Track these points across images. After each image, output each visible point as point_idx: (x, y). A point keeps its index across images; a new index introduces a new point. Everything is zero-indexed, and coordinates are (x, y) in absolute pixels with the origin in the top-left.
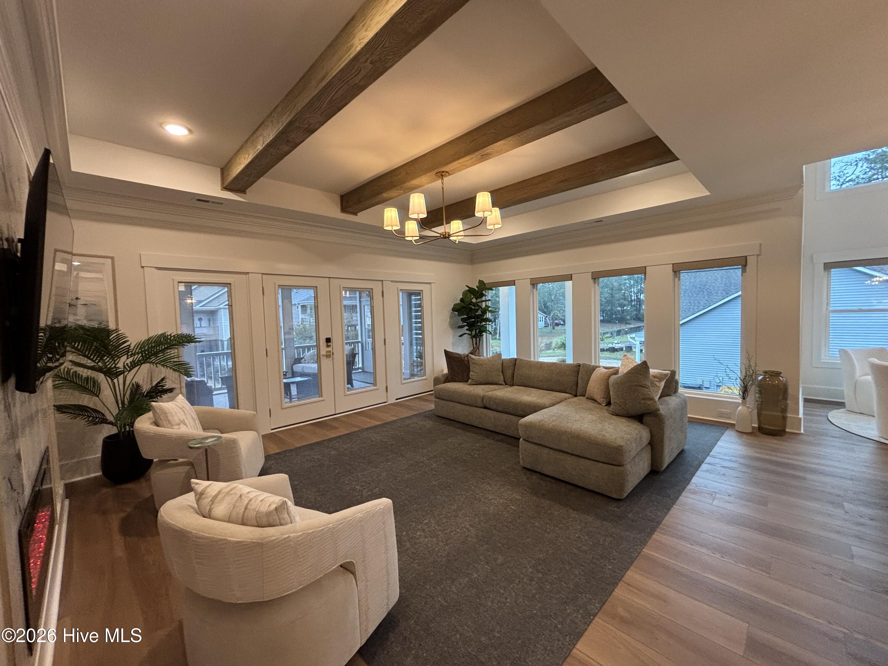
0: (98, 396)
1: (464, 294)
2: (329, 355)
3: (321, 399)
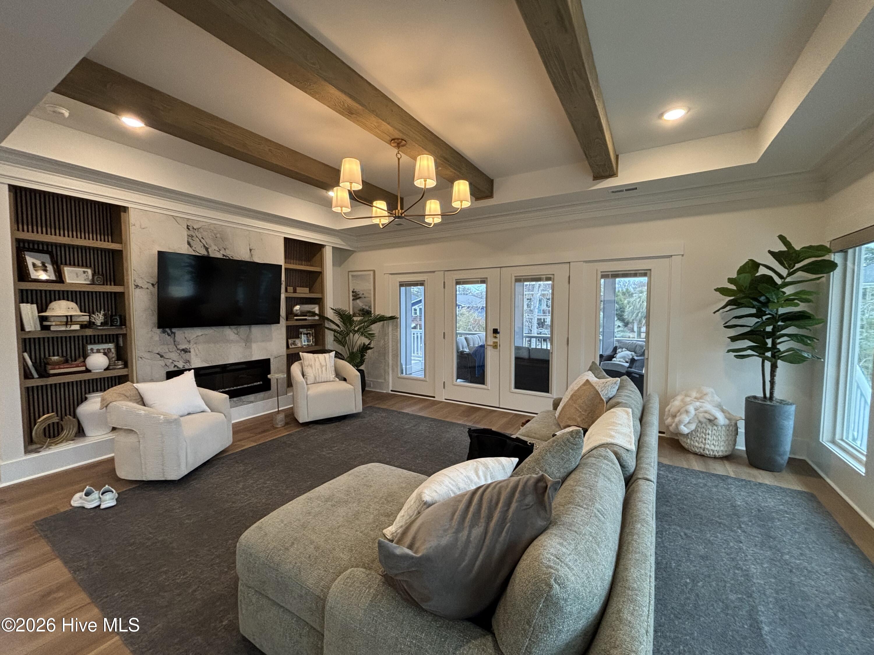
2: (495, 346)
3: (483, 386)
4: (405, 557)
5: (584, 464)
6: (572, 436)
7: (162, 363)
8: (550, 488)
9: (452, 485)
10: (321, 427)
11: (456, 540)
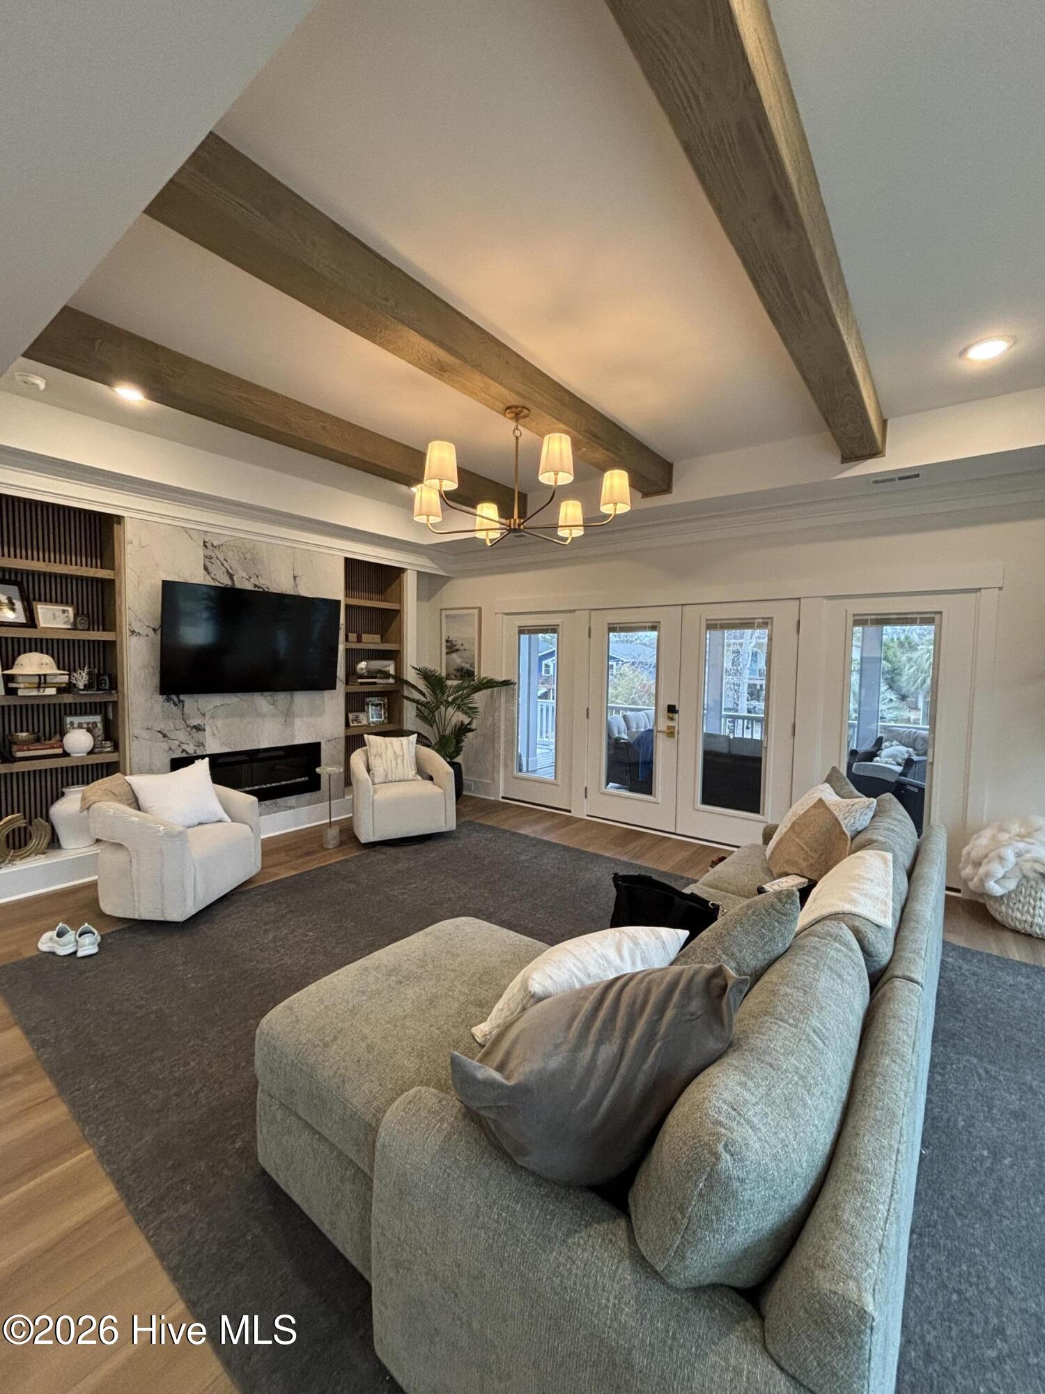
2: (671, 733)
3: (651, 799)
4: (490, 1084)
5: (799, 947)
6: (780, 900)
7: (165, 746)
8: (731, 989)
9: (579, 969)
10: (391, 851)
11: (572, 1061)
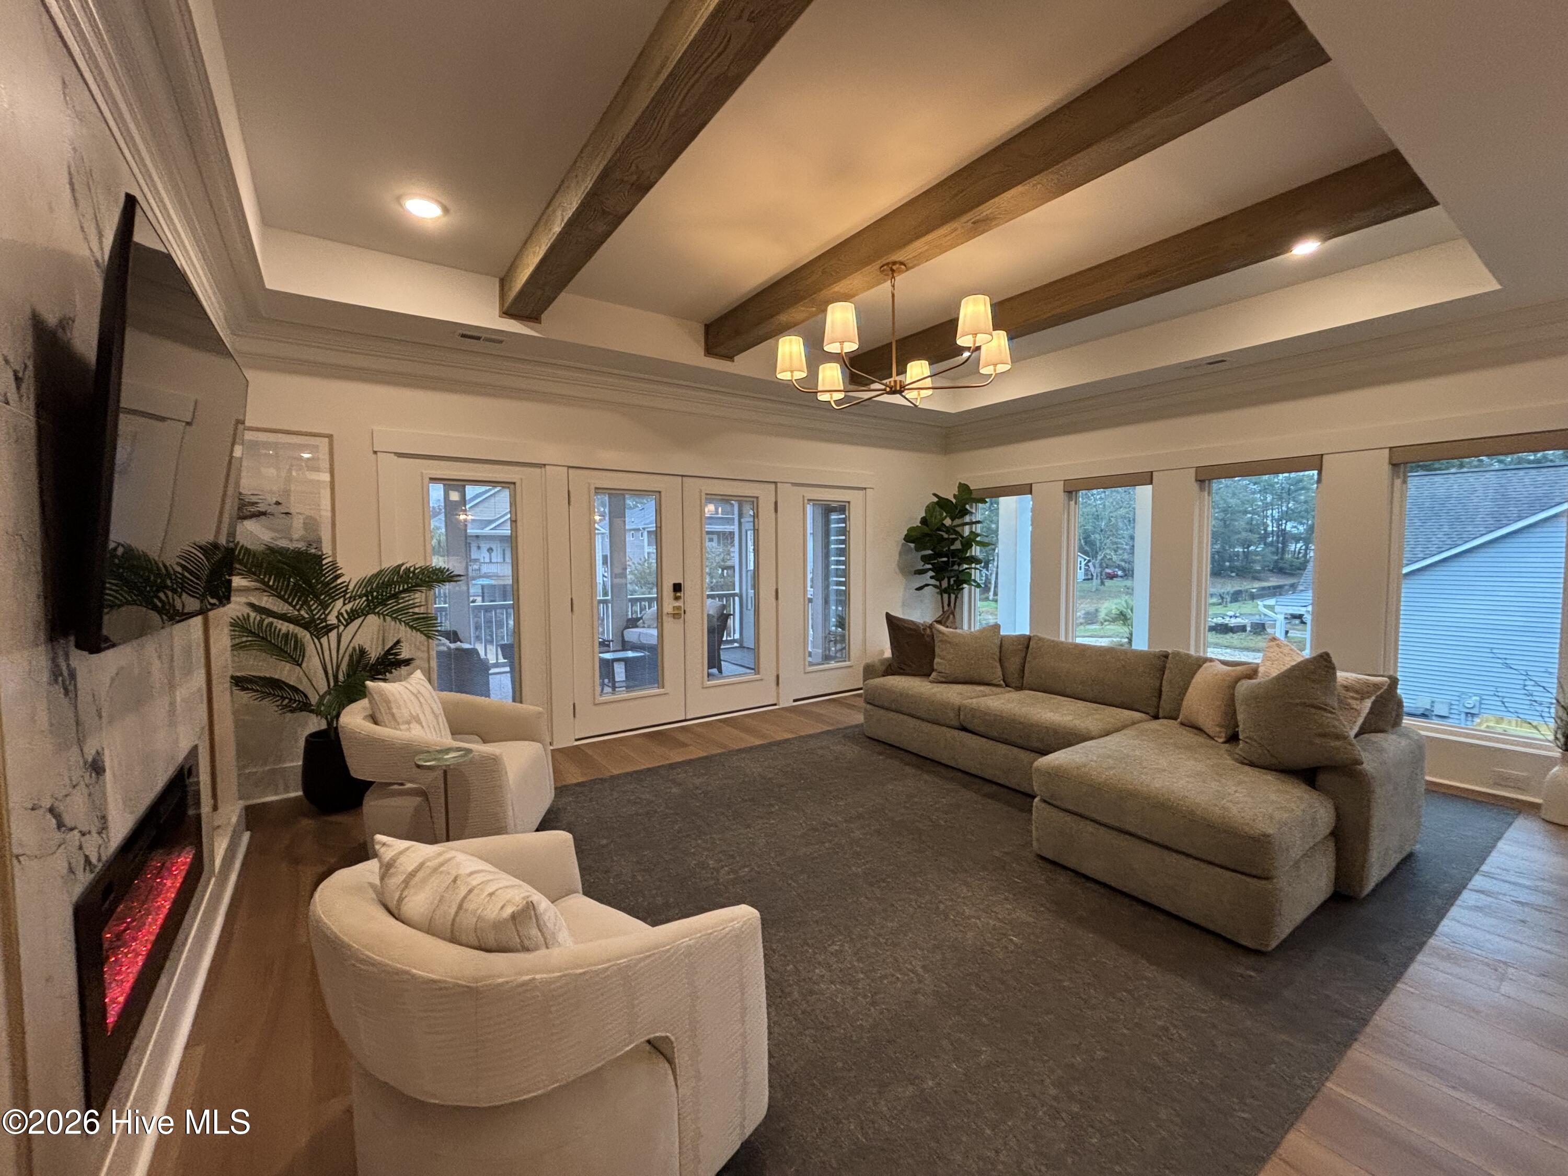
0: (300, 665)
1: (930, 509)
2: (676, 616)
3: (661, 691)
